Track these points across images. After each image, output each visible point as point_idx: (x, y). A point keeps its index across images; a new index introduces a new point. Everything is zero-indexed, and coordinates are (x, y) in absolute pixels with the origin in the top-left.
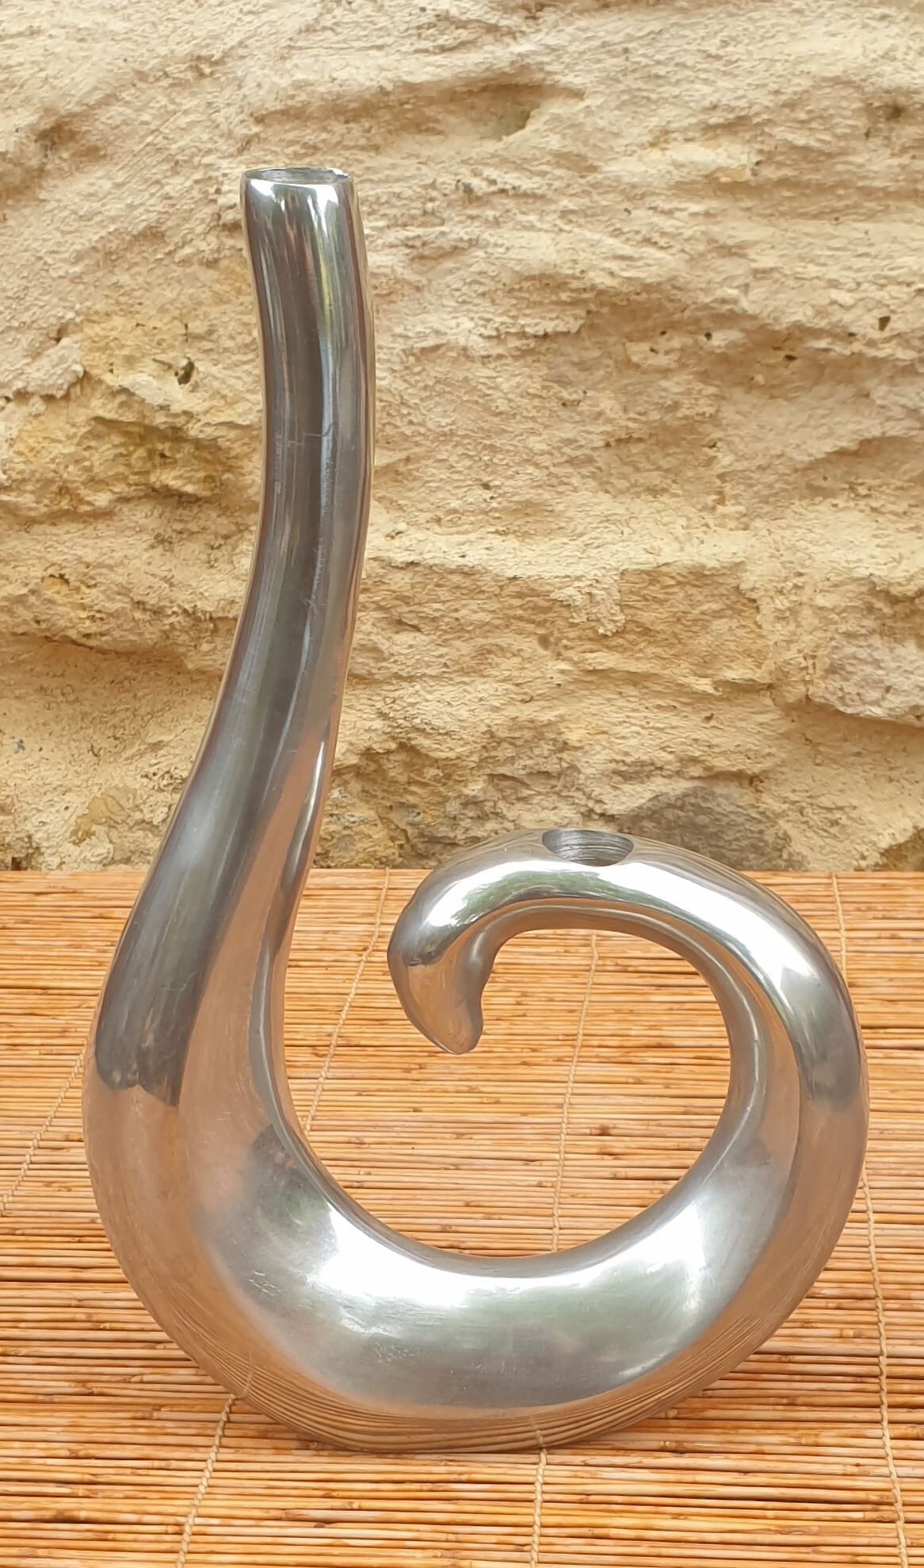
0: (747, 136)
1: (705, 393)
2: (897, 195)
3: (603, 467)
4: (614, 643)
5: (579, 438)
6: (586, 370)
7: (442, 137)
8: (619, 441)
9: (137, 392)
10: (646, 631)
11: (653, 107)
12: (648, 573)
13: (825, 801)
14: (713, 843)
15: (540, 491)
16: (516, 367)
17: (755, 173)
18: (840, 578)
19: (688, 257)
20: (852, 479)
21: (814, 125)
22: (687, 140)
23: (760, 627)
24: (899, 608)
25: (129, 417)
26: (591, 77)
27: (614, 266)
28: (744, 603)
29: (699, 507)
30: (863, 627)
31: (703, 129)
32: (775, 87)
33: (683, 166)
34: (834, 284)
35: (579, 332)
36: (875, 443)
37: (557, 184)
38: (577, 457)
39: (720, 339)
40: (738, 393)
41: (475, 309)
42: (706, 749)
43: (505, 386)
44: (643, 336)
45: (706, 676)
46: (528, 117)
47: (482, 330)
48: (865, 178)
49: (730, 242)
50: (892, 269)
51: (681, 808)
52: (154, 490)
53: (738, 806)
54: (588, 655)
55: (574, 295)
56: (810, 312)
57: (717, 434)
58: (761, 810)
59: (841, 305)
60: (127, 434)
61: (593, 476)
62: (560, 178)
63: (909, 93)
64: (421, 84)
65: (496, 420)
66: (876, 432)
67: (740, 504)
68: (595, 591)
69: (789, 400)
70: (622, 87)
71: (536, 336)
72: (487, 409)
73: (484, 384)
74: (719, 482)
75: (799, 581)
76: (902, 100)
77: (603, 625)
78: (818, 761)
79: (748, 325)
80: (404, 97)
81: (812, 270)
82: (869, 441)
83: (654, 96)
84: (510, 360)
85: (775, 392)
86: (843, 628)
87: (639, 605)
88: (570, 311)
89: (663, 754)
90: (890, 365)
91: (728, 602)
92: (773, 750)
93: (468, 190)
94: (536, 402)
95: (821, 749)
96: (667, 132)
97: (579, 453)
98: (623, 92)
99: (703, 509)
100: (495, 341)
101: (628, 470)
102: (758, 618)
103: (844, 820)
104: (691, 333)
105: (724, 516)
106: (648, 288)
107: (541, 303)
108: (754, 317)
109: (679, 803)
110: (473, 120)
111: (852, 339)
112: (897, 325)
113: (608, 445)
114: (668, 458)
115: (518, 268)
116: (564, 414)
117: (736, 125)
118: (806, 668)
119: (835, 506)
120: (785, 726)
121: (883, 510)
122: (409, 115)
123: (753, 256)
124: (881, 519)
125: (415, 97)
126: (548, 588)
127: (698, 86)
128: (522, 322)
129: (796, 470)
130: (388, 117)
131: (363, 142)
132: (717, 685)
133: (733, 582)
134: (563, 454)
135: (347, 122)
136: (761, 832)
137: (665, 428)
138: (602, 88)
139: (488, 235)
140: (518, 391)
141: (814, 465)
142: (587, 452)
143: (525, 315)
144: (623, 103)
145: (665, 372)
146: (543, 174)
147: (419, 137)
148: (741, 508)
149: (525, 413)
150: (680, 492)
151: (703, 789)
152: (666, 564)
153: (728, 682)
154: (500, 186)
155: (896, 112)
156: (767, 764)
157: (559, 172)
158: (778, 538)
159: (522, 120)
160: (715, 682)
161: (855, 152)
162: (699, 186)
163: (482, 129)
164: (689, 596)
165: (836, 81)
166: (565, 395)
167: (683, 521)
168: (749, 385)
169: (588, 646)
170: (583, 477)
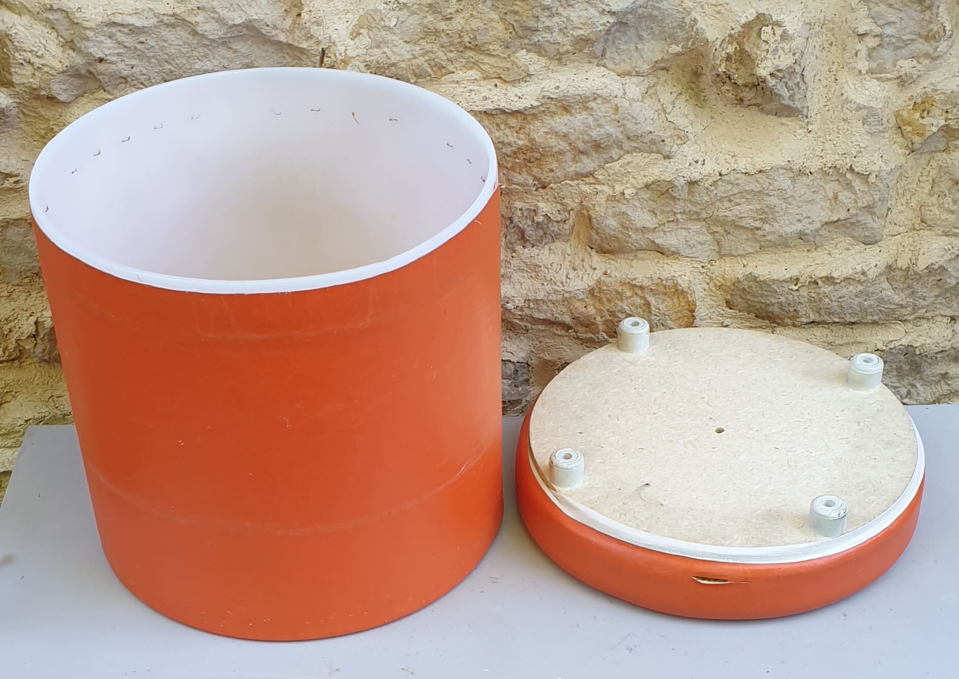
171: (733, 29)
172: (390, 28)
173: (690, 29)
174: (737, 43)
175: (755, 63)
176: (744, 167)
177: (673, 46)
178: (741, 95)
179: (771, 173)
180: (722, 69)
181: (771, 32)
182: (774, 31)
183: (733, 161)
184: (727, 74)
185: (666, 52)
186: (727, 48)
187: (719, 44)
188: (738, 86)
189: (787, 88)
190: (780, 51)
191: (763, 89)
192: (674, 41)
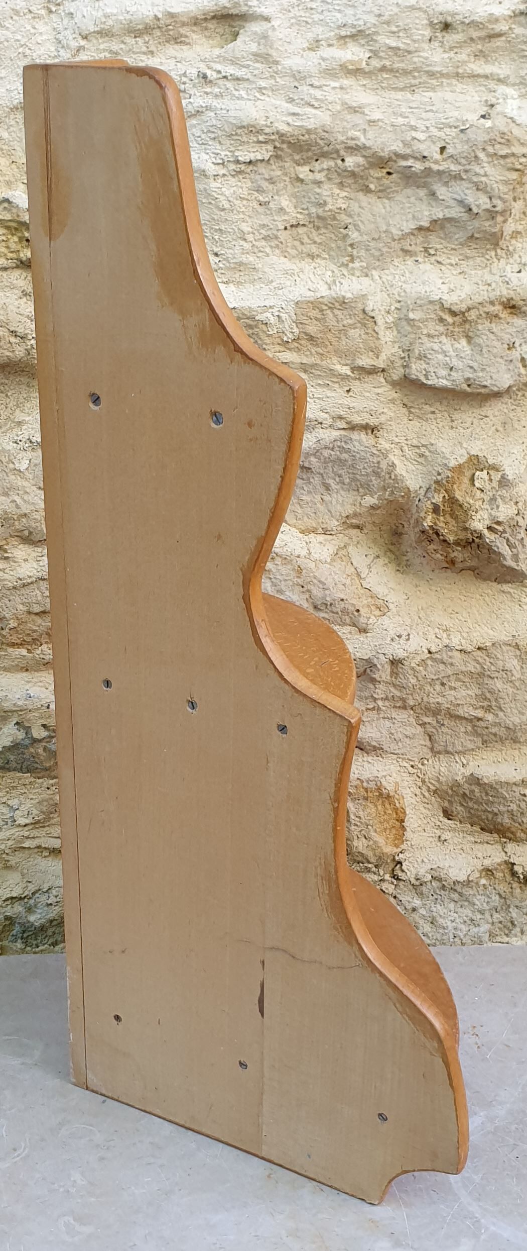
0: (363, 42)
1: (341, 195)
2: (447, 76)
3: (284, 242)
4: (293, 346)
5: (269, 224)
6: (273, 183)
7: (188, 46)
8: (292, 226)
9: (14, 201)
10: (311, 338)
11: (309, 26)
12: (312, 303)
13: (415, 442)
14: (351, 471)
15: (248, 256)
16: (233, 181)
17: (367, 65)
18: (422, 302)
19: (331, 113)
20: (426, 245)
21: (401, 34)
22: (330, 45)
23: (377, 333)
24: (457, 319)
25: (8, 217)
26: (274, 9)
27: (290, 119)
28: (367, 319)
29: (339, 265)
30: (436, 330)
31: (337, 39)
32: (377, 12)
33: (327, 59)
34: (414, 128)
35: (269, 160)
36: (439, 222)
37: (256, 72)
38: (268, 236)
39: (351, 161)
40: (360, 195)
41: (209, 147)
42: (347, 410)
43: (227, 193)
44: (306, 162)
45: (347, 365)
46: (238, 34)
47: (214, 160)
48: (431, 65)
49: (355, 104)
50: (446, 119)
51: (332, 449)
52: (22, 262)
53: (366, 447)
54: (278, 354)
55: (266, 137)
56: (401, 145)
57: (350, 220)
58: (379, 449)
59: (418, 140)
60: (8, 228)
61: (277, 247)
62: (259, 69)
63: (453, 15)
64: (178, 13)
65: (222, 213)
66: (441, 216)
67: (361, 261)
68: (281, 315)
69: (389, 199)
70: (292, 15)
71: (245, 163)
72: (217, 207)
73: (215, 192)
74: (350, 249)
75: (398, 305)
76: (449, 19)
77: (286, 335)
78: (411, 418)
79: (364, 153)
80: (168, 22)
81: (401, 120)
82: (435, 221)
83: (310, 21)
84: (230, 178)
85: (380, 194)
86: (425, 332)
87: (306, 322)
88: (264, 146)
89: (322, 414)
90: (447, 174)
91: (358, 318)
92: (385, 410)
93: (205, 77)
94: (245, 202)
95: (412, 410)
96: (317, 41)
97: (269, 233)
98: (292, 18)
99: (343, 265)
100: (221, 165)
101: (297, 243)
102: (376, 328)
103: (427, 453)
104: (334, 159)
105: (353, 268)
106: (309, 131)
107: (248, 142)
108: (370, 148)
109: (331, 446)
110: (206, 36)
111: (424, 160)
112: (450, 150)
113: (286, 228)
114: (321, 236)
115: (234, 122)
116: (261, 209)
117: (358, 35)
118: (404, 357)
119: (417, 261)
120: (393, 395)
121: (443, 262)
122: (171, 33)
123: (367, 112)
124: (443, 268)
125: (175, 21)
126: (254, 313)
127: (333, 14)
128: (236, 154)
129: (394, 240)
130: (159, 34)
131: (144, 49)
132: (353, 369)
133: (361, 307)
134: (260, 234)
135: (135, 37)
136: (378, 462)
137: (319, 217)
138: (280, 15)
139: (215, 103)
140: (234, 196)
141: (404, 237)
142: (275, 232)
143: (238, 150)
144: (292, 24)
145: (318, 183)
146: (248, 67)
147: (176, 46)
148: (364, 264)
149: (238, 209)
150: (327, 256)
151: (345, 436)
152: (321, 297)
153: (359, 367)
154: (224, 74)
155: (446, 26)
156: (383, 419)
157: (257, 65)
158: (384, 280)
159: (236, 35)
160: (351, 368)
161: (424, 50)
162: (337, 72)
163: (211, 42)
164: (335, 316)
165: (412, 8)
166: (261, 198)
167: (329, 273)
168: (367, 190)
169: (278, 348)
170: (271, 247)
171: (439, 474)
172: (20, 471)
173: (387, 476)
174: (446, 491)
175: (467, 515)
176: (458, 643)
177: (368, 498)
178: (453, 555)
179: (492, 650)
180: (428, 523)
181: (487, 478)
182: (490, 476)
183: (445, 636)
184: (434, 529)
185: (358, 505)
186: (433, 497)
187: (423, 494)
188: (449, 544)
189: (508, 545)
190: (499, 500)
191: (478, 546)
192: (368, 492)
